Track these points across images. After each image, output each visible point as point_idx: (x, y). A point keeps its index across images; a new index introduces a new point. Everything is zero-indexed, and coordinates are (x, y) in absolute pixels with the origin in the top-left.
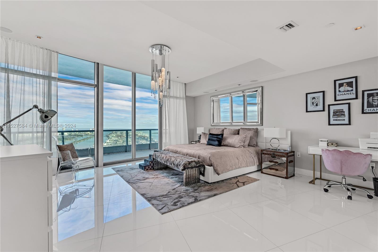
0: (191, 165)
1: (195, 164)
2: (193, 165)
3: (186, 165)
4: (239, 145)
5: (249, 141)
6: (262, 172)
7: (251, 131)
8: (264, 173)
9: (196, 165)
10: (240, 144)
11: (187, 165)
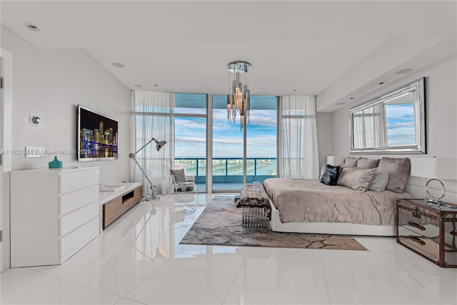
0: (250, 202)
1: (257, 203)
2: (253, 203)
3: (242, 201)
4: (358, 187)
5: (387, 181)
6: (398, 242)
7: (394, 163)
8: (401, 244)
9: (259, 204)
10: (359, 184)
11: (244, 201)
